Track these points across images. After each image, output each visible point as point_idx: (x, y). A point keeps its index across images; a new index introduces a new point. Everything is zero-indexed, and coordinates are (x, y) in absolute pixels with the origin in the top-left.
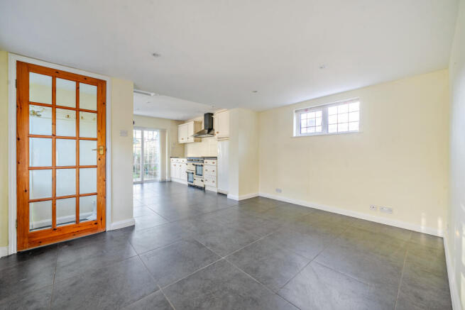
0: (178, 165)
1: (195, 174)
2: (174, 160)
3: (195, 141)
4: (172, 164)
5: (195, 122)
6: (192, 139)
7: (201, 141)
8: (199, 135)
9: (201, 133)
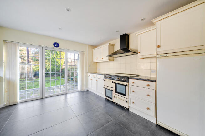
0: (94, 80)
1: (114, 92)
2: (91, 75)
3: (110, 60)
4: (89, 78)
5: (110, 45)
6: (107, 59)
7: (113, 60)
8: (113, 55)
9: (115, 53)
